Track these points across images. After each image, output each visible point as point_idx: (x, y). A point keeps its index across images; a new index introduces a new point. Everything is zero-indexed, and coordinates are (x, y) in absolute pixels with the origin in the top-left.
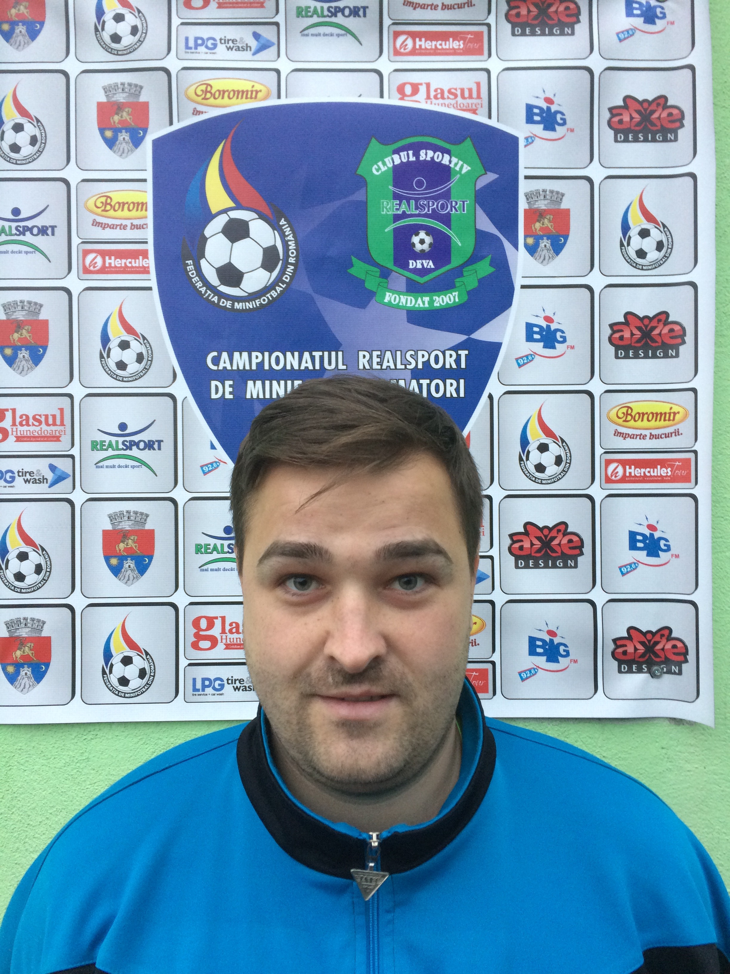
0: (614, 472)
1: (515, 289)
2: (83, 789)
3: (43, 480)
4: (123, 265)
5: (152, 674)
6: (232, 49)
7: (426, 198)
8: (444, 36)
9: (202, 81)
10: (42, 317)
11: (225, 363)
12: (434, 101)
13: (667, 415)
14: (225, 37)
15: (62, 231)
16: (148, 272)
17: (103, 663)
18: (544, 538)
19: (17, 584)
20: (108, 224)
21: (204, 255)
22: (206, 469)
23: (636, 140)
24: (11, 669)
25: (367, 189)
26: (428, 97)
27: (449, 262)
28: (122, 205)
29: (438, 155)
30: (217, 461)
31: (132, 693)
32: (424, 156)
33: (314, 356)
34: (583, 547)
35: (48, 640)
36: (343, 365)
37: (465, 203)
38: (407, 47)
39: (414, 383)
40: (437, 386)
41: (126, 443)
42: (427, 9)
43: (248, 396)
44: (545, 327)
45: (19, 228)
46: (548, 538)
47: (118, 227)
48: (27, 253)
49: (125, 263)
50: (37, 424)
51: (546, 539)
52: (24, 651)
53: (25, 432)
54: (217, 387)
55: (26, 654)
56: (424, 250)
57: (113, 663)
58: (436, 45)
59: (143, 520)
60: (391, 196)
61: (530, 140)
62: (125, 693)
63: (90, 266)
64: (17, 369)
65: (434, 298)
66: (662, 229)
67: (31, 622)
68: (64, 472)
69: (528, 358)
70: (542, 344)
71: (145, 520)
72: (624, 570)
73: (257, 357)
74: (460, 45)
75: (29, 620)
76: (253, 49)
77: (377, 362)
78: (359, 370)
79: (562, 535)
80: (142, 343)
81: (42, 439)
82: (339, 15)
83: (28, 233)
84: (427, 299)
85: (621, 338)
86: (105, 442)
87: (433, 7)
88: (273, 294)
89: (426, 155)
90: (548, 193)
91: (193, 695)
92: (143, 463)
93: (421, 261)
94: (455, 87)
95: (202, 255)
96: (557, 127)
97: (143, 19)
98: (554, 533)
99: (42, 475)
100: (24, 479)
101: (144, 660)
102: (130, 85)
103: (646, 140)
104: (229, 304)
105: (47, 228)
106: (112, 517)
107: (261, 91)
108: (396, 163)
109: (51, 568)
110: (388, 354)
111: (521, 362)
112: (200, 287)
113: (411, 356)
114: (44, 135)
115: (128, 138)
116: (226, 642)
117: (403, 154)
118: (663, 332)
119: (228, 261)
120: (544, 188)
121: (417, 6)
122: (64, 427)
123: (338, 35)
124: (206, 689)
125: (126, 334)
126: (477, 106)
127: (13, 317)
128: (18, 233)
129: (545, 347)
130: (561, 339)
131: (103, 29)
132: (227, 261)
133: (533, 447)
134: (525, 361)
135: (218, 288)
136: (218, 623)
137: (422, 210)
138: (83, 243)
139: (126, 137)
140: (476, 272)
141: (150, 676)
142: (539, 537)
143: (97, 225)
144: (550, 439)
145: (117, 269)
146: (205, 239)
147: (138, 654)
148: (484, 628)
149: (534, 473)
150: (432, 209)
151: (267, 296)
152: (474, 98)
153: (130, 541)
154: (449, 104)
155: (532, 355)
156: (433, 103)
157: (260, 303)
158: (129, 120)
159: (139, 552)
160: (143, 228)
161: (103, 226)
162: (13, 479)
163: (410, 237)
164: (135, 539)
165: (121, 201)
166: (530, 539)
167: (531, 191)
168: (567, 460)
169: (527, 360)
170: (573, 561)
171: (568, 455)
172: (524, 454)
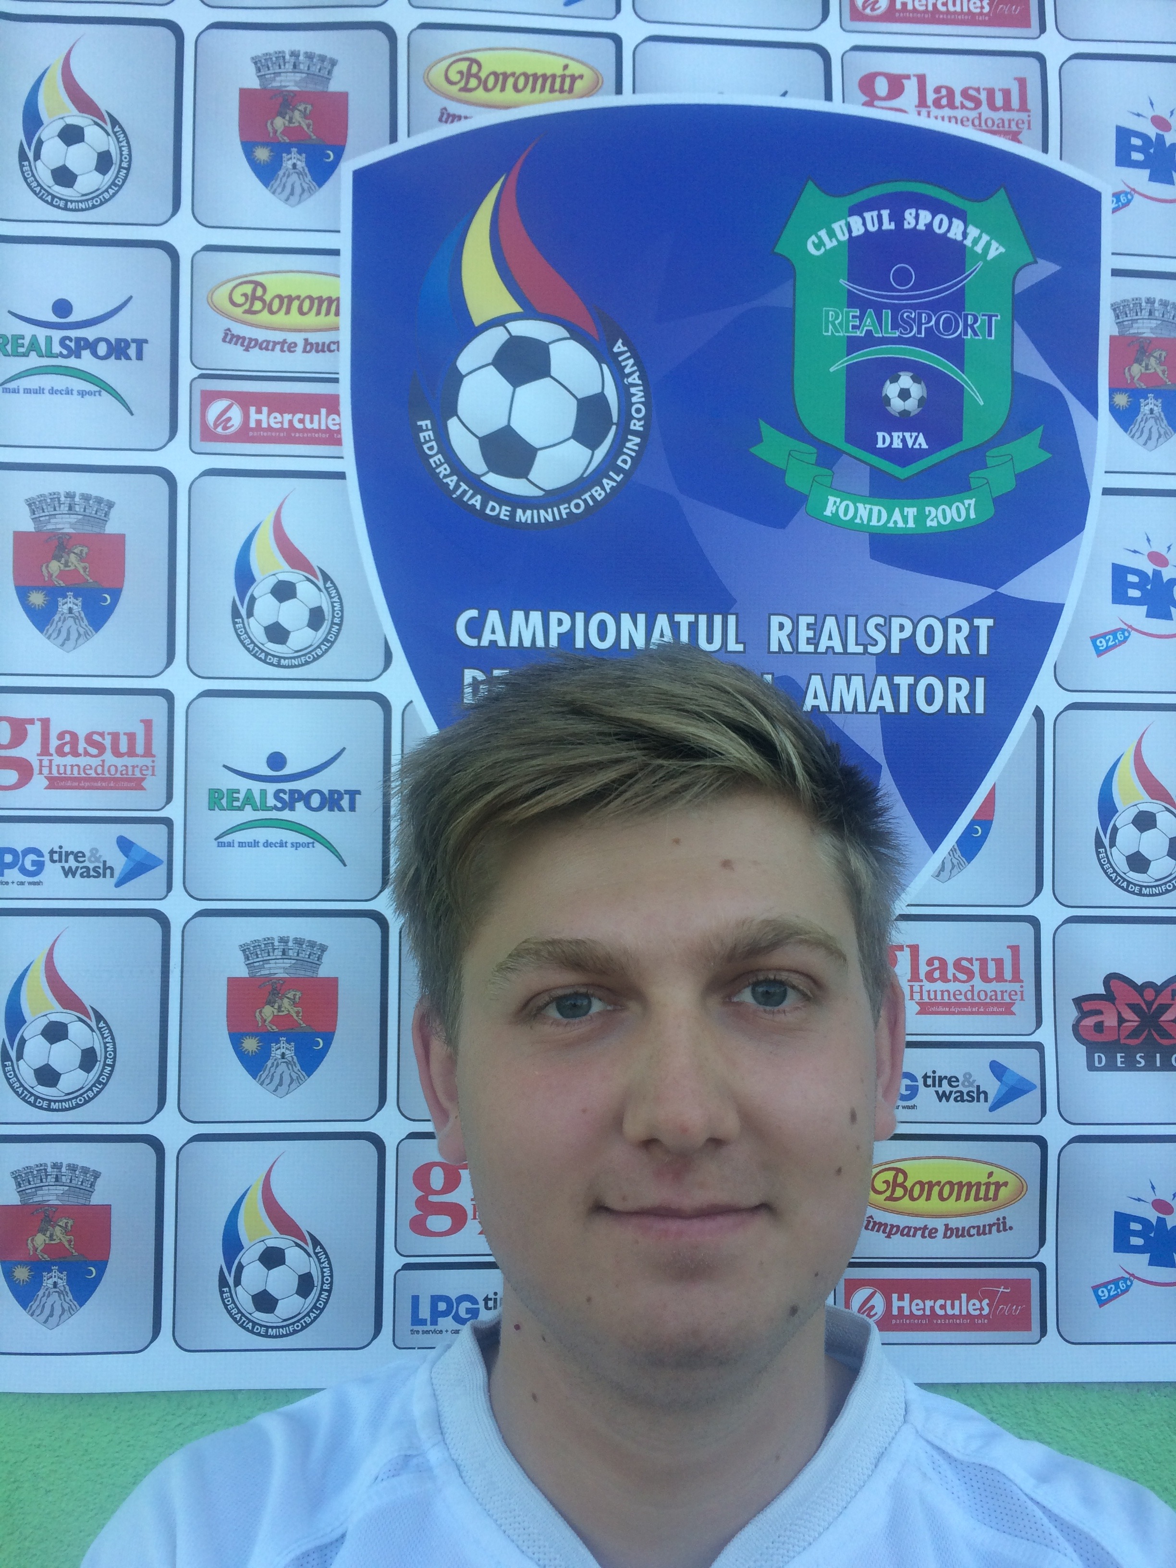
1: (1091, 495)
3: (103, 871)
4: (286, 425)
5: (326, 1287)
7: (914, 307)
9: (461, 53)
10: (112, 527)
11: (493, 632)
12: (934, 111)
15: (158, 351)
16: (338, 442)
17: (221, 1262)
18: (1144, 1007)
19: (42, 1090)
20: (256, 340)
21: (456, 412)
24: (22, 1274)
25: (794, 286)
26: (922, 102)
27: (958, 438)
28: (287, 301)
29: (941, 221)
31: (282, 1327)
32: (913, 223)
33: (679, 623)
35: (104, 1212)
36: (737, 642)
37: (994, 318)
38: (876, 7)
39: (882, 682)
40: (930, 689)
41: (282, 795)
44: (1150, 574)
45: (67, 342)
46: (1154, 1007)
47: (278, 347)
48: (82, 394)
49: (291, 422)
50: (93, 751)
51: (1149, 1008)
52: (51, 1236)
53: (69, 768)
54: (475, 682)
55: (57, 1241)
56: (909, 412)
57: (244, 1262)
58: (935, 5)
59: (314, 958)
60: (844, 300)
61: (1121, 199)
62: (267, 1327)
63: (216, 425)
64: (55, 635)
65: (927, 509)
67: (69, 1174)
68: (149, 855)
69: (1115, 638)
70: (1144, 609)
71: (319, 958)
73: (560, 622)
75: (64, 1170)
77: (808, 639)
78: (770, 652)
80: (322, 587)
81: (104, 784)
83: (86, 353)
84: (911, 512)
86: (238, 791)
88: (596, 495)
89: (916, 219)
90: (1156, 305)
91: (413, 1332)
92: (317, 838)
93: (900, 434)
94: (976, 86)
95: (451, 410)
98: (1165, 998)
99: (102, 860)
100: (63, 868)
101: (309, 1255)
102: (310, 56)
104: (504, 513)
105: (127, 344)
106: (249, 951)
107: (581, 77)
108: (854, 234)
109: (114, 1058)
110: (831, 622)
111: (1102, 644)
112: (445, 476)
113: (877, 627)
114: (125, 152)
115: (304, 164)
117: (870, 216)
119: (504, 423)
120: (1150, 294)
122: (151, 759)
124: (440, 1320)
125: (288, 568)
126: (1020, 126)
127: (50, 527)
128: (65, 352)
129: (1150, 614)
132: (500, 423)
133: (1123, 820)
134: (1110, 644)
135: (483, 479)
136: (467, 1178)
137: (906, 329)
138: (202, 376)
139: (299, 163)
140: (1012, 459)
141: (322, 1290)
142: (1134, 1004)
143: (235, 340)
144: (1159, 802)
145: (274, 434)
146: (458, 378)
147: (296, 1243)
148: (1023, 1193)
149: (1125, 874)
150: (925, 328)
151: (583, 497)
152: (1013, 110)
153: (286, 1001)
154: (965, 119)
155: (1125, 630)
156: (932, 114)
157: (568, 510)
158: (306, 129)
159: (304, 1025)
160: (330, 351)
161: (246, 344)
162: (39, 866)
163: (882, 385)
164: (297, 997)
165: (284, 294)
166: (1117, 1009)
167: (1125, 301)
169: (1114, 640)
172: (1105, 834)
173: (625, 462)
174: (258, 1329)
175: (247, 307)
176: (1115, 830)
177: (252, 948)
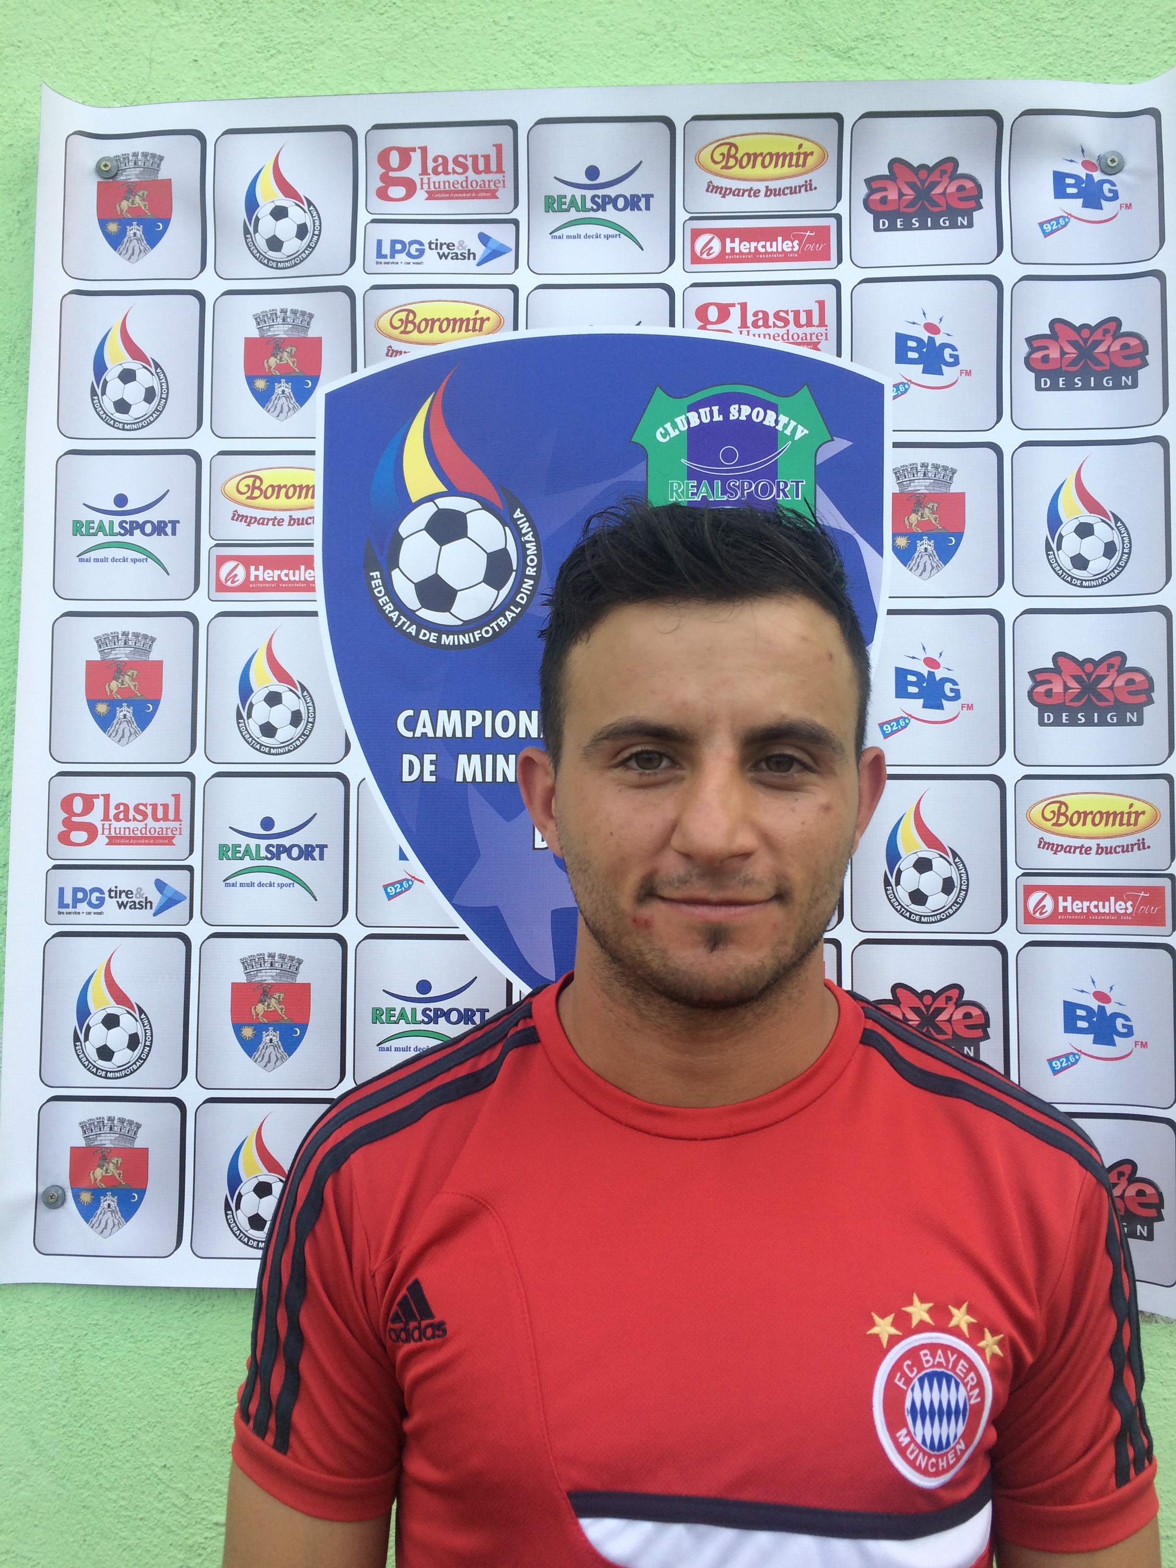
0: (1039, 906)
1: (879, 616)
2: (189, 1393)
3: (146, 904)
4: (276, 579)
6: (446, 259)
7: (738, 477)
8: (769, 235)
9: (401, 306)
10: (153, 656)
11: (424, 726)
12: (753, 330)
13: (1126, 816)
14: (437, 240)
15: (186, 529)
16: (313, 590)
17: (226, 1192)
18: (924, 1009)
19: (102, 1064)
20: (255, 518)
21: (398, 563)
22: (391, 890)
23: (1070, 386)
24: (86, 1198)
25: (647, 465)
26: (744, 324)
28: (277, 489)
29: (759, 412)
30: (410, 878)
32: (736, 415)
34: (988, 1026)
35: (144, 1153)
37: (800, 484)
38: (711, 252)
41: (271, 848)
42: (743, 195)
43: (459, 778)
44: (926, 676)
45: (124, 524)
46: (932, 1010)
47: (271, 522)
48: (135, 561)
49: (279, 576)
50: (140, 817)
51: (927, 1011)
52: (107, 1170)
53: (122, 830)
54: (411, 763)
55: (111, 1174)
57: (242, 1192)
58: (756, 248)
59: (293, 969)
60: (685, 474)
61: (901, 389)
62: (258, 1241)
63: (227, 581)
64: (114, 734)
66: (1113, 524)
67: (120, 1125)
68: (177, 893)
69: (898, 724)
70: (922, 701)
71: (297, 969)
72: (1057, 1065)
73: (474, 718)
74: (793, 247)
75: (115, 1122)
76: (478, 258)
79: (954, 1006)
80: (300, 696)
81: (146, 841)
82: (610, 207)
83: (137, 532)
85: (1049, 693)
86: (240, 846)
87: (752, 194)
88: (501, 623)
89: (739, 412)
90: (929, 468)
92: (297, 880)
94: (785, 308)
95: (394, 563)
96: (944, 368)
97: (315, 214)
98: (940, 1003)
99: (144, 896)
100: (118, 902)
102: (294, 312)
103: (1086, 387)
104: (432, 637)
105: (166, 524)
106: (246, 963)
107: (488, 319)
108: (692, 425)
109: (152, 1041)
111: (888, 729)
112: (390, 612)
114: (164, 387)
115: (290, 391)
117: (704, 411)
118: (1117, 684)
119: (433, 572)
120: (924, 461)
121: (728, 191)
122: (179, 823)
123: (607, 237)
125: (277, 682)
126: (819, 338)
127: (111, 657)
128: (122, 532)
129: (926, 706)
130: (953, 694)
131: (256, 230)
132: (430, 572)
133: (906, 864)
134: (894, 729)
135: (417, 613)
137: (732, 494)
138: (217, 545)
139: (286, 389)
142: (917, 1007)
143: (240, 518)
144: (934, 850)
145: (267, 585)
146: (399, 541)
149: (907, 906)
150: (748, 494)
151: (491, 625)
152: (814, 326)
153: (273, 1000)
154: (776, 335)
155: (906, 718)
156: (751, 333)
157: (480, 635)
158: (292, 365)
159: (286, 1018)
160: (307, 524)
161: (248, 521)
162: (102, 901)
164: (281, 997)
165: (275, 484)
166: (901, 1010)
167: (904, 466)
168: (961, 885)
169: (897, 726)
170: (972, 1048)
171: (964, 877)
172: (892, 875)
173: (522, 598)
174: (251, 1242)
175: (249, 494)
176: (900, 872)
177: (249, 961)
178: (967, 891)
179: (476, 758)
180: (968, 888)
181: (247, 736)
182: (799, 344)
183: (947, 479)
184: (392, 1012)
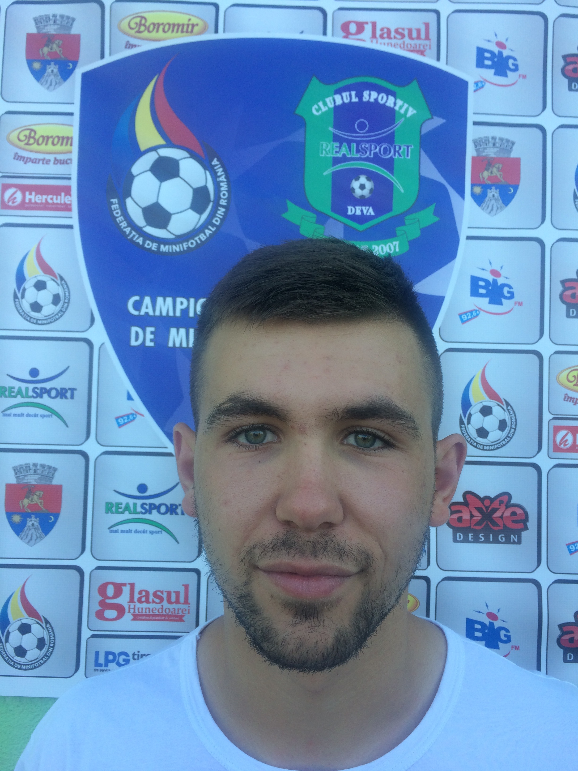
0: (564, 440)
1: (461, 240)
4: (44, 201)
5: (52, 645)
7: (368, 142)
9: (137, 14)
11: (147, 308)
12: (380, 40)
16: (70, 210)
18: (484, 509)
20: (30, 158)
21: (131, 194)
22: (121, 421)
25: (305, 131)
26: (374, 36)
28: (46, 139)
29: (383, 97)
30: (133, 412)
31: (29, 665)
32: (368, 98)
34: (528, 521)
37: (410, 148)
41: (36, 390)
43: (171, 344)
44: (491, 281)
46: (490, 509)
47: (41, 162)
49: (46, 200)
51: (487, 510)
54: (137, 334)
56: (365, 196)
57: (10, 630)
59: (50, 475)
60: (331, 137)
61: (479, 85)
62: (22, 665)
63: (9, 201)
65: (373, 246)
69: (472, 314)
70: (488, 299)
71: (53, 475)
72: (573, 548)
73: (182, 303)
79: (505, 507)
80: (60, 284)
85: (573, 296)
86: (14, 388)
88: (202, 238)
89: (370, 96)
90: (497, 140)
91: (95, 670)
92: (53, 412)
93: (360, 208)
94: (402, 27)
95: (128, 194)
96: (509, 73)
101: (43, 628)
102: (61, 15)
104: (154, 246)
106: (17, 470)
107: (197, 25)
108: (337, 104)
111: (465, 317)
112: (125, 228)
115: (57, 71)
116: (134, 612)
117: (345, 95)
120: (494, 135)
124: (110, 665)
125: (43, 274)
126: (425, 47)
129: (490, 302)
130: (509, 295)
132: (154, 201)
133: (475, 410)
134: (469, 317)
136: (126, 590)
137: (363, 153)
138: (3, 176)
139: (55, 70)
140: (419, 221)
141: (50, 646)
142: (479, 508)
143: (19, 158)
144: (494, 401)
145: (37, 205)
146: (132, 178)
147: (36, 621)
148: (417, 607)
149: (475, 438)
150: (374, 153)
151: (195, 239)
152: (422, 39)
153: (35, 496)
154: (396, 44)
155: (477, 310)
156: (379, 42)
157: (187, 246)
158: (59, 52)
159: (44, 509)
160: (67, 163)
161: (25, 160)
163: (350, 182)
164: (41, 495)
165: (45, 135)
166: (470, 510)
167: (480, 138)
168: (511, 425)
169: (471, 316)
170: (516, 536)
171: (514, 419)
172: (465, 417)
173: (217, 221)
174: (16, 665)
175: (26, 142)
176: (470, 415)
177: (18, 469)
178: (515, 429)
179: (182, 331)
180: (516, 427)
181: (21, 311)
182: (411, 51)
183: (509, 148)
184: (120, 506)
